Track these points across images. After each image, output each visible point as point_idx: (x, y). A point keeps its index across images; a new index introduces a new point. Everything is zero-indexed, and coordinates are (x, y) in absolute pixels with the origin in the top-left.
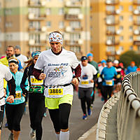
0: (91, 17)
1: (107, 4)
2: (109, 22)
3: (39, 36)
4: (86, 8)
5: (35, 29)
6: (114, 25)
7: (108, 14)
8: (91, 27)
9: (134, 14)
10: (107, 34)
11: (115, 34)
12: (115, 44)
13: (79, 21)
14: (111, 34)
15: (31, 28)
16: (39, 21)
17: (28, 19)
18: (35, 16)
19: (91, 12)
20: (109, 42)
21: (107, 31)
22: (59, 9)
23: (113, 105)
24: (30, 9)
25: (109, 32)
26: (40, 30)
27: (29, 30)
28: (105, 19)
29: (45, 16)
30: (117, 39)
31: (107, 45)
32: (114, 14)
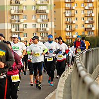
0: (55, 12)
1: (66, 2)
2: (67, 15)
4: (51, 5)
8: (55, 19)
9: (85, 9)
11: (72, 23)
17: (11, 14)
18: (15, 11)
22: (33, 6)
23: (69, 73)
25: (68, 22)
29: (23, 11)
31: (66, 31)
32: (71, 9)
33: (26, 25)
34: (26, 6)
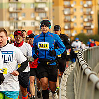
0: (54, 10)
2: (66, 13)
3: (17, 23)
4: (50, 3)
5: (14, 19)
6: (70, 15)
7: (65, 7)
8: (54, 17)
9: (84, 7)
10: (65, 22)
11: (71, 21)
12: (71, 29)
13: (45, 12)
14: (68, 22)
15: (11, 18)
16: (17, 13)
17: (9, 11)
18: (14, 9)
19: (54, 6)
20: (67, 27)
21: (65, 19)
22: (31, 4)
23: (71, 72)
24: (10, 5)
25: (66, 20)
26: (17, 19)
27: (9, 19)
28: (64, 11)
29: (21, 9)
30: (72, 25)
31: (65, 29)
32: (70, 7)
33: (25, 23)
34: (24, 4)
